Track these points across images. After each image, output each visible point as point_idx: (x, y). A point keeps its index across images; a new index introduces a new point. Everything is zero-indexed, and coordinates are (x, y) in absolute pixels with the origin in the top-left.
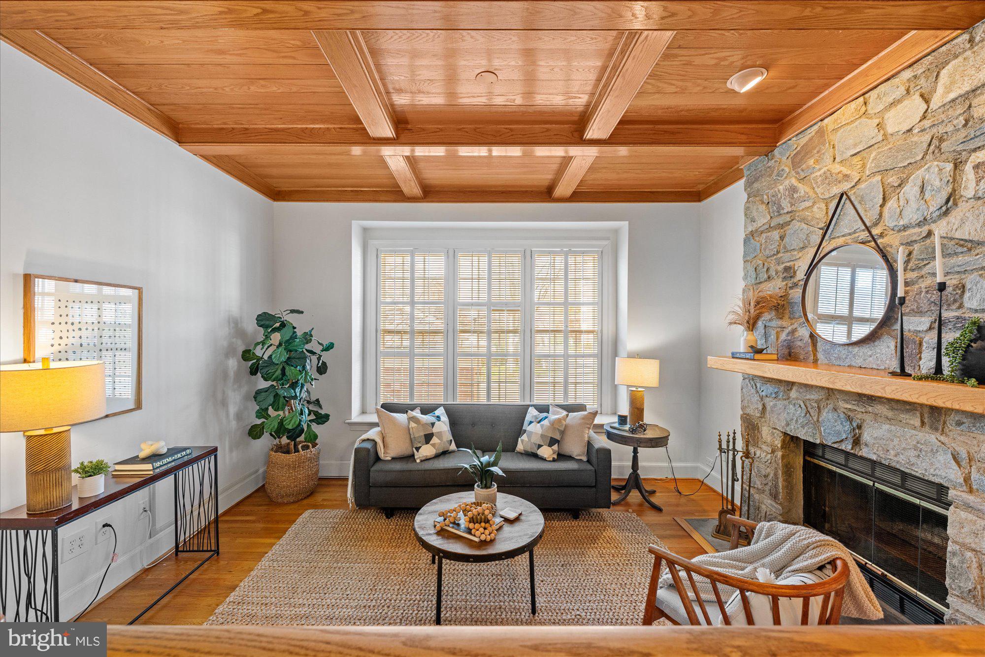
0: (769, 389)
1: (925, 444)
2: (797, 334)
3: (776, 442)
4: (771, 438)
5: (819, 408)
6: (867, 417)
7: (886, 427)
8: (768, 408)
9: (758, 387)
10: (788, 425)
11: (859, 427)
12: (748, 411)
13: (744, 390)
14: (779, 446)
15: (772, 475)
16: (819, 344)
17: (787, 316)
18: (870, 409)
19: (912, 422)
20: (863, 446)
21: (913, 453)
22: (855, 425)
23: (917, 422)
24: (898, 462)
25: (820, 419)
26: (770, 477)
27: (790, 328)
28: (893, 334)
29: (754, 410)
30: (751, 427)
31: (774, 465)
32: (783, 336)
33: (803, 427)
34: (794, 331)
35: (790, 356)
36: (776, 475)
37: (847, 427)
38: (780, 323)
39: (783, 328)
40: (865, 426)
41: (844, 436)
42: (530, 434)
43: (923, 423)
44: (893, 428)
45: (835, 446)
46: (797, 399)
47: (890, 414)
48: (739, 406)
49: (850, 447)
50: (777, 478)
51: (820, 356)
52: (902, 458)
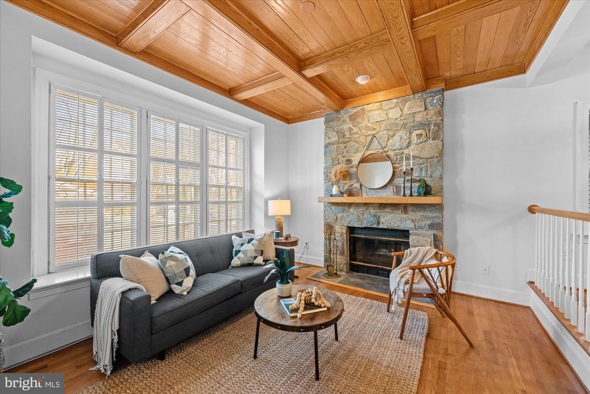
0: (340, 208)
1: (403, 218)
2: (353, 186)
3: (343, 231)
4: (340, 231)
5: (363, 214)
6: (383, 214)
7: (390, 216)
8: (339, 217)
9: (333, 210)
10: (350, 223)
11: (379, 218)
12: (328, 221)
13: (326, 212)
14: (345, 232)
15: (341, 245)
16: (363, 190)
17: (348, 179)
18: (384, 211)
19: (398, 212)
20: (381, 224)
21: (399, 222)
22: (378, 217)
23: (400, 212)
24: (394, 226)
25: (364, 218)
26: (340, 247)
27: (350, 184)
28: (392, 184)
29: (331, 220)
30: (329, 228)
31: (342, 241)
32: (346, 187)
33: (357, 222)
34: (352, 185)
35: (350, 194)
36: (343, 245)
37: (375, 218)
38: (344, 182)
39: (346, 184)
40: (381, 218)
41: (374, 222)
43: (402, 212)
44: (392, 215)
45: (370, 226)
46: (353, 212)
47: (391, 211)
48: (323, 219)
49: (376, 225)
50: (344, 246)
51: (363, 194)
52: (396, 225)
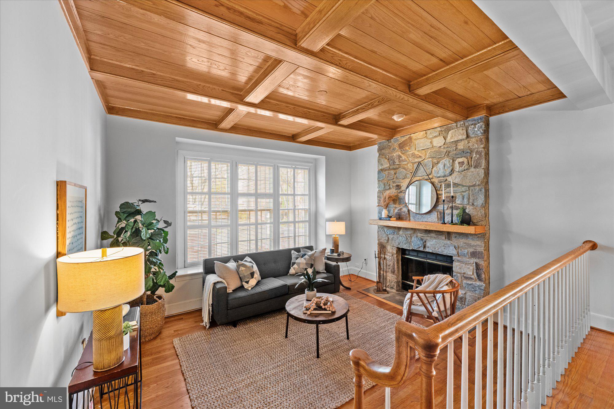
0: (391, 231)
1: (447, 244)
2: (402, 210)
3: (394, 252)
4: (391, 250)
5: (411, 237)
6: (428, 238)
7: (434, 241)
8: (390, 239)
9: (385, 231)
10: (399, 244)
11: (425, 242)
12: (381, 241)
13: (379, 233)
14: (395, 253)
15: (392, 264)
16: (411, 214)
17: (397, 203)
18: (429, 235)
19: (442, 238)
20: (427, 248)
21: (443, 248)
22: (424, 241)
23: (444, 238)
24: (439, 251)
25: (412, 241)
26: (391, 266)
27: (399, 208)
28: (436, 210)
29: (384, 240)
30: (382, 247)
31: (393, 260)
32: (396, 211)
33: (405, 244)
34: (401, 209)
35: (399, 218)
36: (394, 264)
37: (422, 242)
38: (395, 206)
39: (396, 208)
40: (427, 242)
41: (421, 246)
42: (299, 264)
43: (446, 238)
44: (437, 241)
45: (417, 249)
46: (402, 234)
47: (436, 236)
48: (377, 239)
49: (422, 249)
50: (394, 265)
51: (411, 218)
52: (440, 250)
